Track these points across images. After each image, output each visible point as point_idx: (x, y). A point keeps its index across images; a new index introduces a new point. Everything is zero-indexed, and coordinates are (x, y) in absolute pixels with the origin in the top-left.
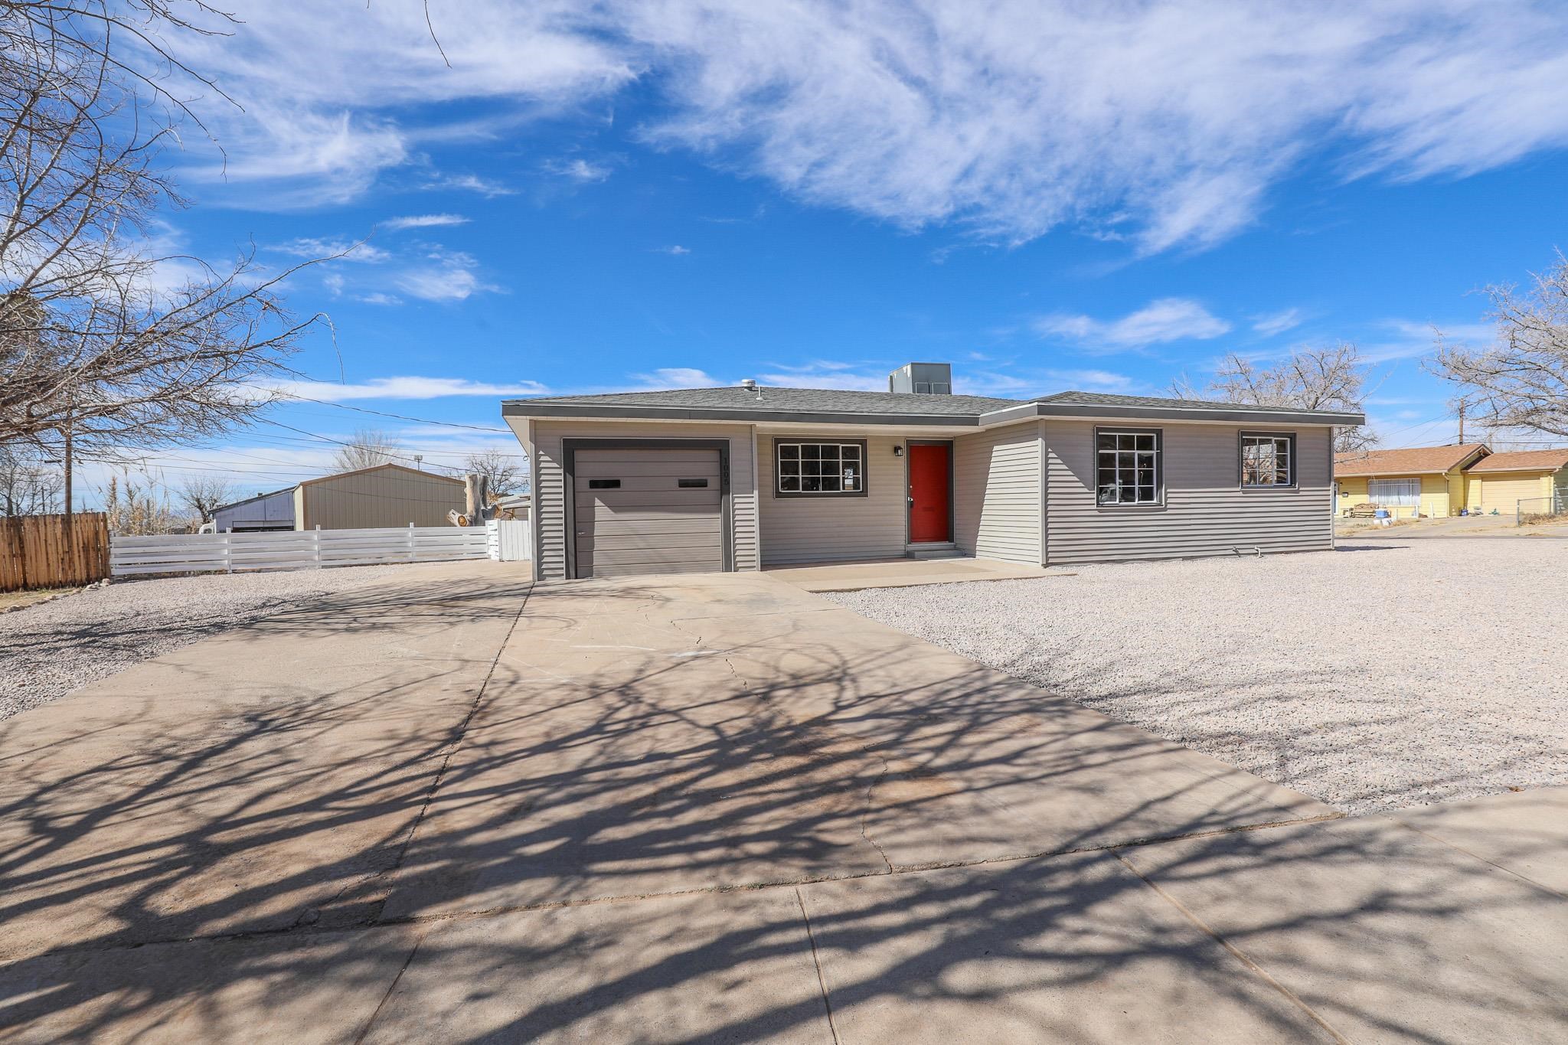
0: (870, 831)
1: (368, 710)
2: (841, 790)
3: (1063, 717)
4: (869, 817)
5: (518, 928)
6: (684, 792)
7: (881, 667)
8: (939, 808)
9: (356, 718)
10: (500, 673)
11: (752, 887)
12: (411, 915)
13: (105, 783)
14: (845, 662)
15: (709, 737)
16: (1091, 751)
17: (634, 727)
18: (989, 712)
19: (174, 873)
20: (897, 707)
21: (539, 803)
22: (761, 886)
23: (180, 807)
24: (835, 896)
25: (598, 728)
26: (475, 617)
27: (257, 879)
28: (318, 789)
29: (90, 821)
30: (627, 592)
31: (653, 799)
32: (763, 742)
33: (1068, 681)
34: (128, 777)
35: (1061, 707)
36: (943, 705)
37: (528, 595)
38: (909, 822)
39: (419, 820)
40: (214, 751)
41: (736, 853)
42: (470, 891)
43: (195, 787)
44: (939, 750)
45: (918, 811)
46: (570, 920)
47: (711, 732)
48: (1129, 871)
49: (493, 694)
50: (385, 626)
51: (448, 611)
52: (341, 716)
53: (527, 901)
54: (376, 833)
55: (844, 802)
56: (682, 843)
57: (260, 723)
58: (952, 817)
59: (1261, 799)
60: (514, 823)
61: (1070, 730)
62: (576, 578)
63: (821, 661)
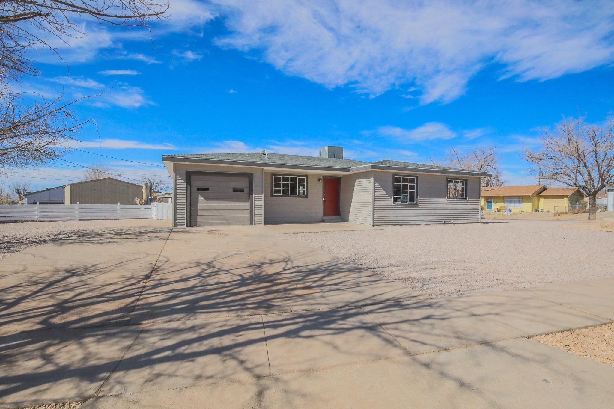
0: (287, 302)
1: (113, 269)
2: (281, 292)
3: (359, 273)
4: (288, 299)
6: (229, 292)
7: (302, 258)
8: (310, 297)
9: (109, 271)
10: (161, 258)
11: (248, 315)
12: (140, 322)
13: (18, 290)
14: (289, 256)
15: (239, 278)
16: (364, 282)
17: (212, 275)
18: (335, 271)
20: (304, 270)
21: (179, 296)
22: (251, 315)
24: (273, 317)
25: (199, 275)
26: (150, 239)
27: (85, 315)
28: (100, 292)
29: (18, 301)
30: (211, 232)
31: (218, 294)
32: (257, 279)
33: (366, 263)
34: (26, 289)
35: (360, 270)
36: (320, 269)
37: (171, 232)
38: (300, 300)
39: (138, 300)
40: (57, 281)
41: (244, 307)
42: (158, 317)
43: (54, 291)
44: (315, 282)
45: (303, 297)
47: (240, 276)
48: (362, 311)
49: (160, 265)
50: (113, 242)
51: (139, 237)
52: (103, 271)
53: (176, 319)
54: (124, 303)
55: (280, 295)
56: (227, 305)
57: (71, 273)
58: (314, 298)
59: (410, 294)
60: (171, 301)
61: (360, 276)
62: (190, 226)
63: (281, 256)
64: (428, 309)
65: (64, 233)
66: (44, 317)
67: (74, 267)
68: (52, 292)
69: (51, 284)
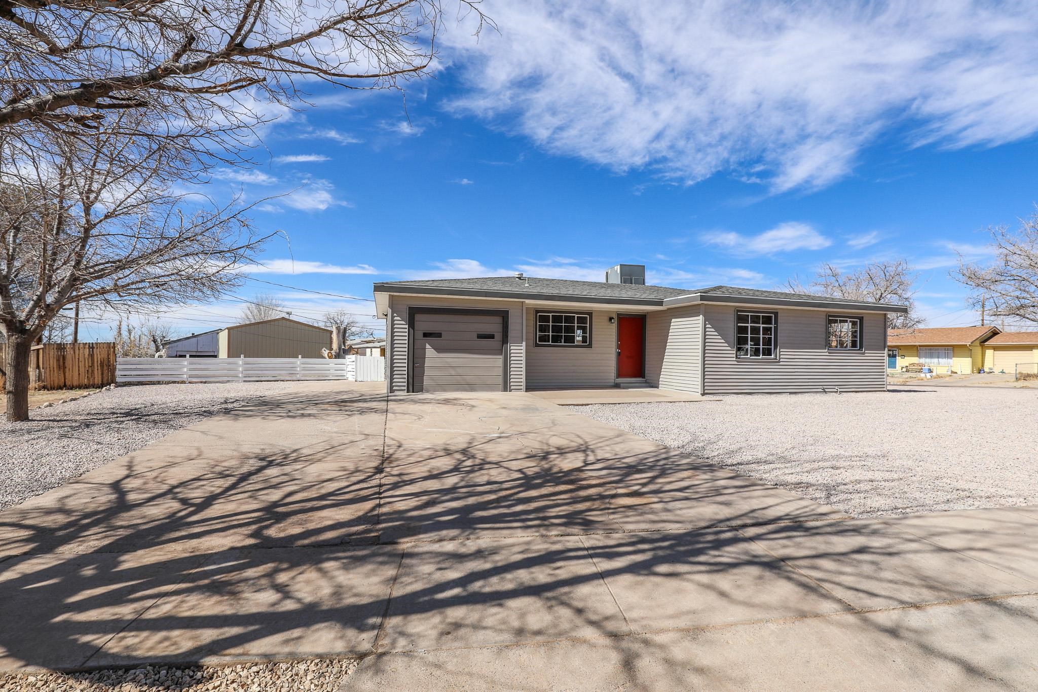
0: (612, 517)
1: (325, 457)
2: (595, 500)
3: (711, 472)
4: (610, 511)
5: (449, 547)
6: (512, 498)
7: (607, 445)
8: (647, 508)
9: (319, 460)
10: (388, 441)
11: (557, 536)
12: (396, 541)
13: (203, 486)
14: (586, 443)
15: (518, 475)
16: (726, 488)
17: (476, 469)
18: (670, 469)
19: (268, 522)
20: (618, 465)
21: (438, 501)
22: (562, 536)
23: (251, 497)
24: (599, 540)
25: (456, 469)
26: (362, 412)
27: (311, 526)
28: (319, 491)
29: (209, 501)
30: (447, 401)
31: (498, 500)
32: (548, 478)
33: (715, 456)
34: (213, 483)
35: (711, 468)
36: (644, 465)
37: (388, 401)
38: (632, 513)
39: (379, 506)
40: (251, 474)
41: (546, 523)
42: (419, 533)
43: (252, 489)
44: (644, 485)
45: (635, 509)
46: (472, 545)
47: (519, 473)
48: (742, 536)
49: (391, 451)
50: (309, 415)
51: (343, 408)
52: (311, 460)
53: (450, 537)
54: (360, 510)
55: (597, 504)
56: (518, 518)
57: (267, 462)
58: (653, 512)
59: (813, 510)
60: (428, 509)
61: (715, 478)
62: (413, 392)
63: (572, 441)
64: (853, 535)
65: (232, 400)
66: (254, 527)
67: (267, 451)
68: (250, 489)
69: (244, 478)
